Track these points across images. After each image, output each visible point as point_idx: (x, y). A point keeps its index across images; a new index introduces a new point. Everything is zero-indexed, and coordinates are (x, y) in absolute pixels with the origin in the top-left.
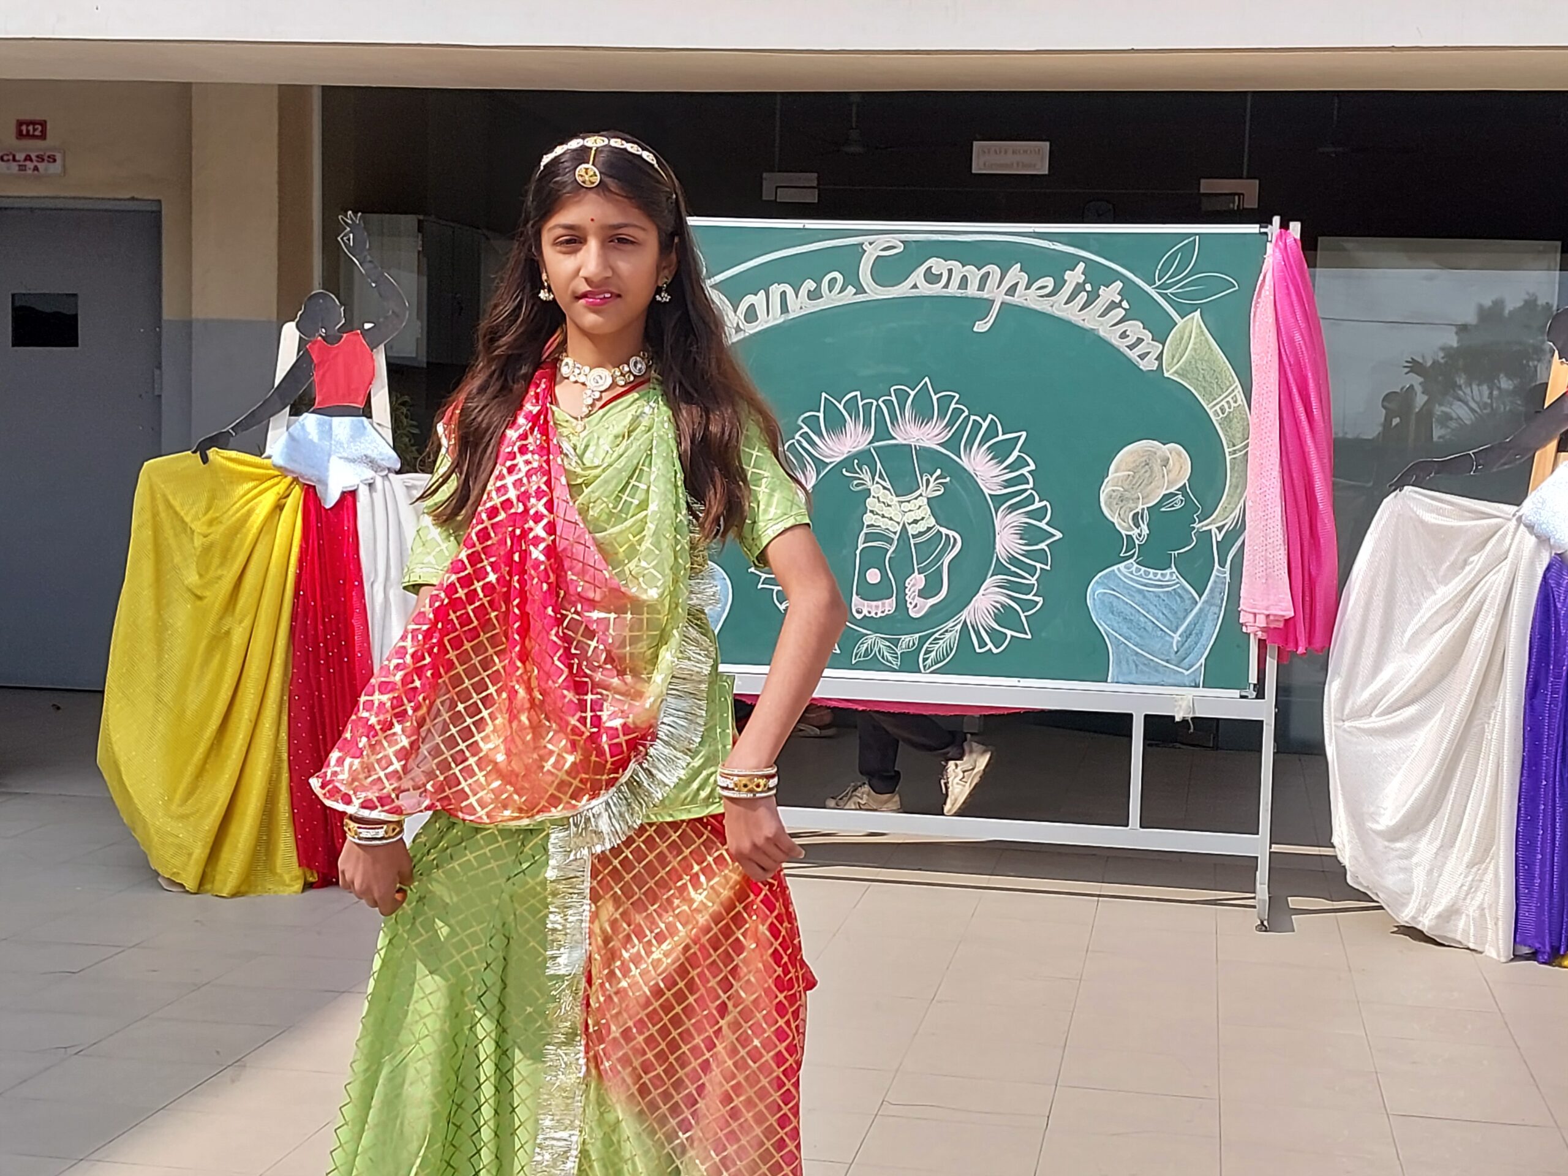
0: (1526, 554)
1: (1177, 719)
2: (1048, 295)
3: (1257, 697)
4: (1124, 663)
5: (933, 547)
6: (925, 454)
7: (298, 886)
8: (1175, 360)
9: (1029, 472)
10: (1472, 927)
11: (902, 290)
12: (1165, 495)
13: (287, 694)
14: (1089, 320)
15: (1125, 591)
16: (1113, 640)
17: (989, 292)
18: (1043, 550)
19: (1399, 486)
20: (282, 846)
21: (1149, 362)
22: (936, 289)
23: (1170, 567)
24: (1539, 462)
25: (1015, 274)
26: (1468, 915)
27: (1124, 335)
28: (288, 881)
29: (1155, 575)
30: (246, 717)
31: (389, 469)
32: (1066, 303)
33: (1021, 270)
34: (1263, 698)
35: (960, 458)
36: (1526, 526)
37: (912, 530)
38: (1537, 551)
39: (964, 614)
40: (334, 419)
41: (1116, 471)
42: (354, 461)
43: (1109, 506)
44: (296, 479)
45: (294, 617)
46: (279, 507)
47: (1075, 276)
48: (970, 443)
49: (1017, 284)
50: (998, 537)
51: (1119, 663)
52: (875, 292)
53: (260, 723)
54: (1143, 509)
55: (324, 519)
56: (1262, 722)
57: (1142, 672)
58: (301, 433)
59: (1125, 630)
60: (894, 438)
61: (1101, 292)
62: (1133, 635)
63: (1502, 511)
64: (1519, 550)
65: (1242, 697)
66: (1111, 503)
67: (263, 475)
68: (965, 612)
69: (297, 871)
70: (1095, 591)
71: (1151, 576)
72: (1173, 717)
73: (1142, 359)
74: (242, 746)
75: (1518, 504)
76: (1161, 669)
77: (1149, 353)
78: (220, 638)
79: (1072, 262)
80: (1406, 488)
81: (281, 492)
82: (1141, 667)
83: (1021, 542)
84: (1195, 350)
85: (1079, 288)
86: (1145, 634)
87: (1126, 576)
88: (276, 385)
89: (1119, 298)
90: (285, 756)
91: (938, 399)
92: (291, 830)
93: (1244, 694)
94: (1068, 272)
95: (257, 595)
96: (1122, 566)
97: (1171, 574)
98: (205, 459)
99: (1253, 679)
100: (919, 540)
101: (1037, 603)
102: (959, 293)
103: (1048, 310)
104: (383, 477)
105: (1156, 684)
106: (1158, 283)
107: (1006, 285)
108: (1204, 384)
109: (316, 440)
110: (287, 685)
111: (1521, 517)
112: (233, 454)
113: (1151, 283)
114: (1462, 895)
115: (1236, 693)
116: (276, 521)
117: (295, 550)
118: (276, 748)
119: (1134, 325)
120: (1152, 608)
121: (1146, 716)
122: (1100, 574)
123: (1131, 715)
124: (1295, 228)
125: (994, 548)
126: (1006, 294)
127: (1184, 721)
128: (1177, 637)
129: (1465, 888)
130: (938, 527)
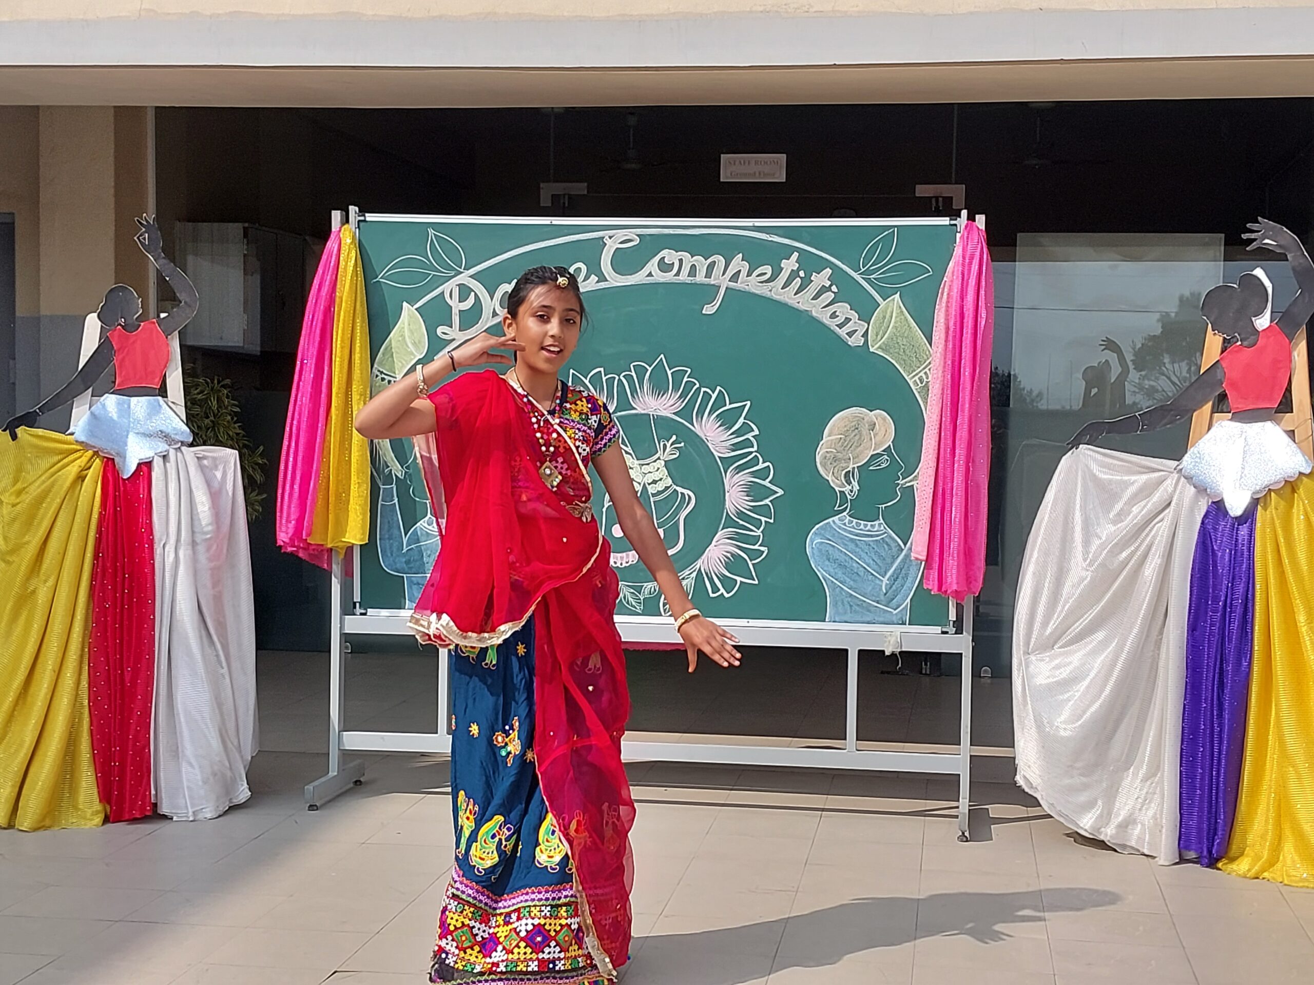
0: (1187, 502)
1: (887, 653)
2: (766, 281)
3: (956, 633)
4: (840, 603)
5: (671, 504)
6: (661, 421)
7: (98, 819)
8: (879, 337)
9: (753, 437)
10: (1147, 836)
11: (639, 278)
12: (872, 456)
13: (87, 645)
14: (803, 302)
15: (840, 541)
16: (829, 583)
17: (714, 280)
18: (768, 505)
19: (1075, 444)
20: (84, 784)
21: (857, 339)
22: (669, 277)
23: (878, 519)
24: (1196, 423)
25: (738, 263)
26: (1143, 825)
27: (834, 316)
28: (88, 815)
29: (866, 526)
30: (51, 667)
31: (183, 443)
32: (782, 289)
33: (742, 260)
34: (962, 633)
35: (693, 425)
36: (1185, 478)
37: (651, 489)
38: (1195, 501)
39: (699, 563)
40: (134, 400)
41: (829, 436)
42: (150, 436)
43: (824, 466)
44: (96, 453)
45: (94, 576)
46: (81, 478)
47: (789, 265)
48: (701, 413)
49: (740, 271)
50: (727, 494)
51: (835, 604)
52: (615, 280)
53: (62, 674)
54: (854, 468)
55: (122, 489)
56: (961, 654)
57: (856, 612)
58: (102, 412)
59: (840, 575)
60: (635, 409)
61: (812, 278)
62: (848, 580)
63: (1164, 465)
64: (1180, 499)
65: (943, 633)
66: (825, 464)
67: (67, 450)
68: (700, 562)
69: (97, 806)
70: (813, 542)
71: (862, 527)
72: (883, 652)
73: (850, 337)
74: (46, 694)
75: (1179, 458)
76: (872, 609)
77: (856, 330)
78: (25, 598)
79: (787, 251)
80: (1081, 446)
81: (83, 465)
82: (855, 607)
83: (747, 498)
84: (895, 327)
85: (794, 275)
86: (857, 578)
87: (840, 527)
88: (79, 369)
89: (830, 283)
90: (86, 702)
91: (672, 373)
92: (92, 769)
93: (944, 630)
94: (784, 261)
95: (59, 557)
96: (836, 518)
97: (880, 525)
98: (14, 437)
99: (952, 616)
100: (658, 498)
101: (763, 552)
102: (690, 280)
103: (768, 294)
104: (176, 449)
105: (868, 623)
106: (863, 270)
107: (730, 272)
108: (904, 357)
109: (115, 417)
110: (87, 639)
111: (1181, 470)
112: (40, 432)
113: (856, 270)
114: (1139, 806)
115: (938, 629)
116: (77, 492)
117: (95, 515)
118: (77, 695)
119: (842, 307)
120: (863, 555)
121: (861, 652)
122: (817, 526)
123: (846, 650)
124: (981, 220)
125: (724, 504)
126: (729, 281)
127: (893, 655)
128: (885, 580)
129: (1140, 800)
130: (675, 487)
